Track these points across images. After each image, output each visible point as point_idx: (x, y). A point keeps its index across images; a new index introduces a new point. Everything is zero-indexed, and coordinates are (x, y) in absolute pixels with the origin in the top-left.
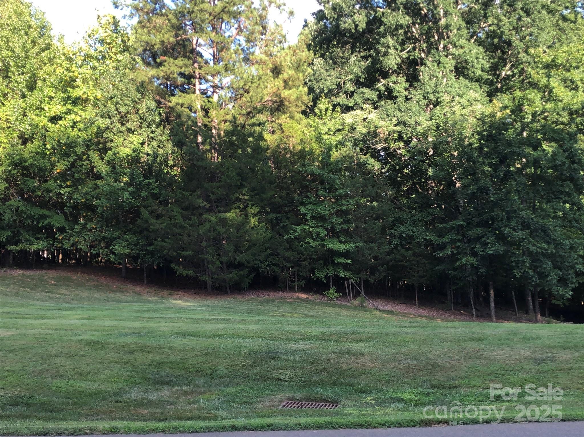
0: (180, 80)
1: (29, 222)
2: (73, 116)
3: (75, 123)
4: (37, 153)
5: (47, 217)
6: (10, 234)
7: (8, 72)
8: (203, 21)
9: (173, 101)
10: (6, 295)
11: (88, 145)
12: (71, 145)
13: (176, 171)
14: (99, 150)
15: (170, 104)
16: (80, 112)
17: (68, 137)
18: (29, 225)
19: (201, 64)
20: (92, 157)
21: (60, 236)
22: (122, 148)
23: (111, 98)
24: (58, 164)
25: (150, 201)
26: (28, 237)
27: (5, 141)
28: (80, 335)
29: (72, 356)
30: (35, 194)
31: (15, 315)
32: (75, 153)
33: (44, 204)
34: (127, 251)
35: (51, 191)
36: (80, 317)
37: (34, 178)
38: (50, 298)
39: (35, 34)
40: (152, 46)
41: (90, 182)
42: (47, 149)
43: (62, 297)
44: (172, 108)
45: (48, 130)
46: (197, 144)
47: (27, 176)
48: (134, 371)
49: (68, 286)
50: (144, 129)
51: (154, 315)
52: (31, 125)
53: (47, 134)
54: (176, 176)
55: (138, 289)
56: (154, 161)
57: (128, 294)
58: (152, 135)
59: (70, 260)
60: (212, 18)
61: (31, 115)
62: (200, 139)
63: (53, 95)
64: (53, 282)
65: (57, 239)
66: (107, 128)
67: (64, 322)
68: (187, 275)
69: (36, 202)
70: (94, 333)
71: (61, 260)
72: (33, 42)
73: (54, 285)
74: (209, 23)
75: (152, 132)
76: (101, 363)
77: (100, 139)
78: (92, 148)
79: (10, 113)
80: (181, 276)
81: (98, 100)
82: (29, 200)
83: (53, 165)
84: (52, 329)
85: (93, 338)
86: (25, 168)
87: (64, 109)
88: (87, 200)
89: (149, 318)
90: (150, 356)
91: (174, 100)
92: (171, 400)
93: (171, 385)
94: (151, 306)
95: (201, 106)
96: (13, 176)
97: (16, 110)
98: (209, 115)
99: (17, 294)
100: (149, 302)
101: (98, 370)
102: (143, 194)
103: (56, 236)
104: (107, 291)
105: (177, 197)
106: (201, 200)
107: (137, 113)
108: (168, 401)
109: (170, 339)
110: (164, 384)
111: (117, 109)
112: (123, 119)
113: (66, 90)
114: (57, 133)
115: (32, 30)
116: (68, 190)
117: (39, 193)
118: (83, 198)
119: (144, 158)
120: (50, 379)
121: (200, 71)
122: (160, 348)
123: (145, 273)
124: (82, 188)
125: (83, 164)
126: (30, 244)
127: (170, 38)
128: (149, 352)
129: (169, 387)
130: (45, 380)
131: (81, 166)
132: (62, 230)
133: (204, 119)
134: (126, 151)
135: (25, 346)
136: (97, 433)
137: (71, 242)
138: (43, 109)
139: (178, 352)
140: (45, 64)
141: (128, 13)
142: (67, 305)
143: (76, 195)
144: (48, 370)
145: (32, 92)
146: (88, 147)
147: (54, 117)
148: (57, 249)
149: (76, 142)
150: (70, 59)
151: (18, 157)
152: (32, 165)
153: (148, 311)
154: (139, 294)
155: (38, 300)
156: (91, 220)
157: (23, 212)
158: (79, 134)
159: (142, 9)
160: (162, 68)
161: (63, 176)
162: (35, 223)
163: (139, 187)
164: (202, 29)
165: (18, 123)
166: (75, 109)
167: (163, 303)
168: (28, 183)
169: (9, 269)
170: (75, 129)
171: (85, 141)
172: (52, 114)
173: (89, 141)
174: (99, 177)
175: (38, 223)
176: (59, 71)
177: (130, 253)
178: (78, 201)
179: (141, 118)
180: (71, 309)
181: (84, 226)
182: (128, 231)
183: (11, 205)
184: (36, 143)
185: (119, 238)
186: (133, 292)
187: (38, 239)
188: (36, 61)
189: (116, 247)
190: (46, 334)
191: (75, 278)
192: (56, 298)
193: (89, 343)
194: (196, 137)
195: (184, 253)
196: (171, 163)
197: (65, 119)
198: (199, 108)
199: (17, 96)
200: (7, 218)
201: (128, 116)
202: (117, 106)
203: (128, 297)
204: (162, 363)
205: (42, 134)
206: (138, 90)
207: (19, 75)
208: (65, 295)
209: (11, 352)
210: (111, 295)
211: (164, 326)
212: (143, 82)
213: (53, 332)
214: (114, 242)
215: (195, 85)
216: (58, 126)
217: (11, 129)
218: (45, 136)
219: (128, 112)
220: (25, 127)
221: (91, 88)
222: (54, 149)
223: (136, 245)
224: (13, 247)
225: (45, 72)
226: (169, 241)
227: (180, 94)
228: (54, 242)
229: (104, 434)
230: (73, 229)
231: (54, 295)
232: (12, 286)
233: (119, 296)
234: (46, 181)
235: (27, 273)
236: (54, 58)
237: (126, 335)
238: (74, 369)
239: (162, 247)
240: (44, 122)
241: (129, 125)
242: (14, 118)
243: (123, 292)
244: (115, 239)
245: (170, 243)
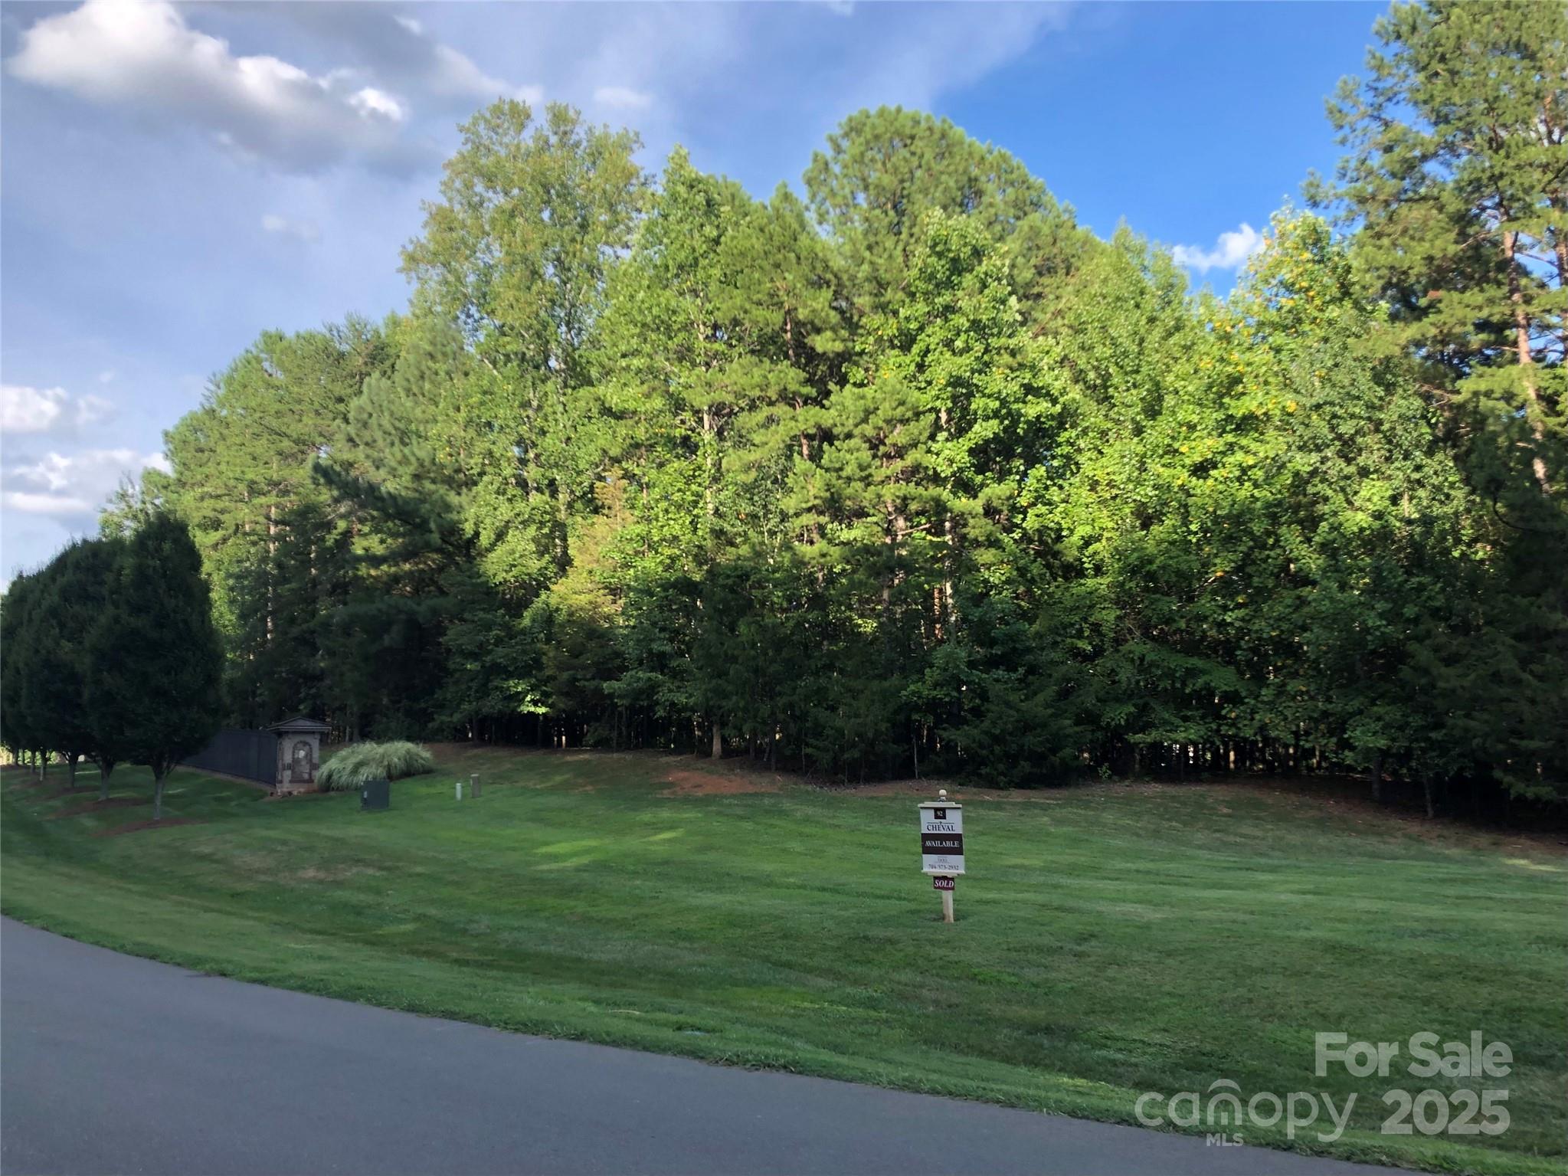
0: (1476, 340)
1: (1166, 684)
2: (1239, 456)
3: (1244, 471)
4: (1173, 543)
5: (1203, 672)
6: (1132, 709)
7: (1106, 388)
8: (1528, 190)
9: (1463, 390)
10: (1138, 835)
11: (1274, 513)
12: (1239, 518)
13: (1482, 551)
14: (1300, 522)
15: (1456, 399)
16: (1254, 446)
17: (1234, 502)
18: (1165, 689)
19: (1530, 292)
20: (1286, 540)
21: (1231, 711)
22: (1349, 514)
23: (1318, 407)
24: (1218, 561)
25: (1427, 624)
26: (1166, 716)
27: (1111, 525)
28: (1307, 928)
29: (1297, 974)
30: (1174, 627)
31: (1162, 878)
32: (1251, 533)
33: (1193, 646)
34: (1382, 743)
35: (1205, 618)
36: (1296, 887)
37: (1168, 595)
38: (1225, 844)
39: (1151, 303)
40: (1404, 273)
41: (1285, 593)
42: (1190, 532)
43: (1249, 842)
44: (1461, 407)
45: (1192, 492)
46: (1536, 482)
47: (1156, 590)
48: (1449, 1023)
49: (1257, 818)
50: (1397, 464)
51: (1470, 891)
52: (1155, 487)
53: (1191, 501)
54: (1482, 561)
55: (1415, 828)
56: (1427, 533)
57: (1392, 840)
58: (1416, 476)
59: (1253, 764)
60: (1550, 176)
61: (1155, 467)
62: (1540, 468)
63: (1195, 419)
64: (1226, 811)
65: (1225, 718)
66: (1314, 473)
67: (1263, 896)
68: (1538, 799)
69: (1175, 643)
70: (1339, 925)
71: (1235, 762)
72: (1152, 320)
73: (1229, 816)
74: (1544, 191)
75: (1418, 468)
76: (1365, 995)
77: (1301, 497)
78: (1283, 519)
79: (1116, 468)
80: (1521, 799)
81: (1291, 415)
82: (1161, 640)
83: (1206, 565)
84: (1245, 912)
85: (1339, 938)
86: (1151, 576)
87: (1219, 444)
88: (1282, 632)
89: (1457, 898)
90: (1484, 990)
91: (1466, 387)
92: (1559, 1104)
93: (1551, 1067)
94: (1454, 869)
95: (1538, 390)
96: (1129, 593)
97: (1126, 460)
98: (1559, 408)
99: (1156, 834)
100: (1448, 859)
101: (1361, 1010)
102: (1410, 611)
103: (1224, 712)
104: (1343, 830)
105: (1496, 611)
106: (1558, 616)
107: (1377, 430)
108: (1553, 1107)
109: (1526, 953)
110: (1533, 1063)
111: (1333, 429)
112: (1348, 448)
113: (1222, 405)
114: (1210, 496)
115: (1148, 297)
116: (1241, 613)
117: (1183, 624)
118: (1274, 629)
119: (1401, 530)
120: (1257, 1020)
121: (1531, 309)
122: (1507, 973)
123: (1427, 791)
124: (1271, 608)
125: (1268, 557)
126: (1170, 731)
127: (1447, 246)
128: (1479, 980)
129: (1548, 1072)
130: (1249, 1022)
131: (1265, 561)
132: (1233, 698)
133: (1547, 419)
134: (1358, 520)
135: (1195, 945)
136: (1406, 1165)
137: (1256, 724)
138: (1176, 451)
139: (1557, 988)
140: (1176, 360)
141: (1342, 213)
142: (1263, 861)
143: (1258, 624)
144: (1250, 1001)
145: (1154, 419)
146: (1274, 518)
147: (1201, 463)
148: (1226, 740)
149: (1251, 511)
150: (1226, 338)
151: (1136, 555)
152: (1164, 567)
153: (1453, 881)
154: (1418, 839)
155: (1200, 847)
156: (1295, 675)
157: (1152, 664)
158: (1256, 493)
159: (1373, 197)
160: (1432, 318)
161: (1225, 586)
162: (1178, 685)
163: (1398, 597)
164: (1528, 209)
165: (1131, 486)
166: (1244, 442)
167: (1482, 864)
168: (1160, 605)
169: (1134, 781)
170: (1247, 484)
171: (1268, 505)
172: (1198, 459)
173: (1276, 506)
174: (1303, 580)
175: (1184, 684)
176: (1206, 364)
177: (1389, 748)
178: (1265, 636)
179: (1390, 442)
180: (1273, 870)
181: (1281, 690)
182: (1382, 696)
183: (1130, 652)
184: (1169, 522)
185: (1360, 712)
186: (1405, 836)
187: (1185, 719)
188: (1158, 356)
189: (1358, 732)
190: (1234, 921)
191: (1270, 801)
192: (1236, 844)
193: (1331, 948)
194: (1529, 465)
195: (1524, 743)
196: (1467, 533)
197: (1224, 466)
198: (1532, 395)
199: (1126, 433)
200: (1124, 679)
201: (1359, 440)
202: (1334, 421)
203: (1395, 845)
204: (1519, 1009)
205: (1179, 502)
206: (1378, 378)
207: (1128, 390)
208: (1255, 838)
209: (1169, 954)
210: (1355, 841)
211: (1505, 921)
212: (1388, 359)
213: (1247, 917)
214: (1351, 722)
215: (1515, 343)
216: (1210, 482)
217: (1118, 500)
218: (1186, 506)
219: (1357, 432)
220: (1146, 492)
221: (1274, 393)
222: (1204, 530)
223: (1401, 728)
224: (1139, 737)
225: (1177, 376)
226: (1486, 716)
227: (1481, 369)
228: (1220, 725)
229: (1424, 1170)
230: (1256, 698)
231: (1231, 839)
232: (1146, 818)
233: (1373, 843)
234: (1191, 599)
235: (1172, 790)
236: (1194, 344)
237: (1414, 935)
238: (1307, 1003)
239: (1466, 730)
240: (1183, 476)
241: (1361, 460)
242: (1124, 477)
243: (1380, 834)
244: (1352, 715)
245: (1486, 722)
